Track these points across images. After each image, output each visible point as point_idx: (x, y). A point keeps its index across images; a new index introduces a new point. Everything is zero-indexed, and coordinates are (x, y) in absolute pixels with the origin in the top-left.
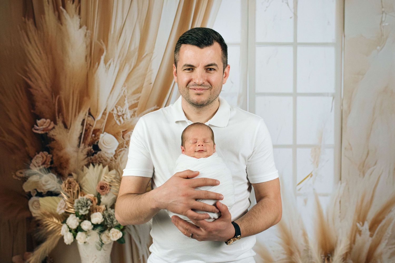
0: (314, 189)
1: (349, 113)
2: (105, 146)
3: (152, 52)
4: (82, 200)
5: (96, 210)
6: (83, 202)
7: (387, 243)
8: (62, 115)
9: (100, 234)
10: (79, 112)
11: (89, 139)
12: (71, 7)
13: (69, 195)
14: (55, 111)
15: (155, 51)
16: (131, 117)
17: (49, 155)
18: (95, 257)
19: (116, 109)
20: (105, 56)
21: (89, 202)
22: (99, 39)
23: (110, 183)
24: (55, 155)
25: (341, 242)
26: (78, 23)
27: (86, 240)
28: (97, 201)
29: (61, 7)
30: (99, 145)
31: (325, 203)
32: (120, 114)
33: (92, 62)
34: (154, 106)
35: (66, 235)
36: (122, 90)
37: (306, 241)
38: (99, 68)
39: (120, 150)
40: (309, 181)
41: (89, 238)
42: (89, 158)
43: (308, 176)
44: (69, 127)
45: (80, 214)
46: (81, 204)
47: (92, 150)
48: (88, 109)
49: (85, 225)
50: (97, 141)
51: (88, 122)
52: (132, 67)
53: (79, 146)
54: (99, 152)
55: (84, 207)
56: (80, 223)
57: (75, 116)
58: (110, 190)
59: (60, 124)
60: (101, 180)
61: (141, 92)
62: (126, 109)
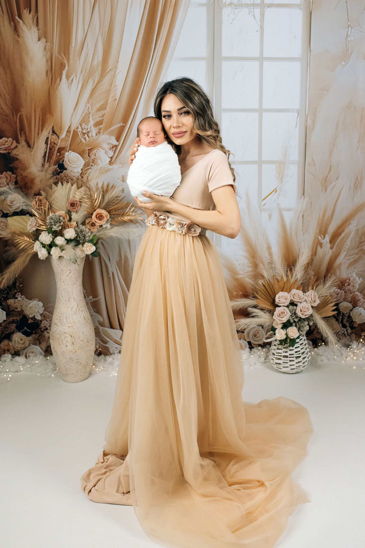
0: (278, 204)
1: (313, 129)
2: (71, 165)
3: (116, 67)
4: (55, 217)
5: (68, 226)
6: (55, 218)
7: (346, 255)
8: (25, 133)
9: (74, 249)
10: (42, 130)
11: (54, 158)
12: (28, 16)
13: (40, 212)
14: (17, 129)
15: (119, 65)
16: (96, 135)
17: (13, 175)
18: (69, 272)
19: (81, 126)
20: (67, 71)
21: (62, 218)
22: (59, 53)
23: (80, 199)
24: (19, 174)
25: (302, 254)
26: (37, 35)
27: (61, 254)
28: (68, 217)
29: (17, 18)
30: (64, 163)
31: (288, 217)
32: (85, 131)
33: (54, 77)
34: (120, 123)
35: (41, 250)
36: (86, 107)
37: (270, 254)
38: (61, 83)
39: (86, 168)
40: (274, 196)
41: (64, 252)
42: (55, 177)
43: (273, 192)
44: (32, 146)
45: (53, 230)
46: (54, 221)
47: (58, 169)
48: (52, 127)
49: (58, 240)
50: (62, 160)
51: (53, 141)
52: (96, 83)
53: (43, 165)
54: (64, 171)
55: (57, 223)
56: (53, 239)
57: (38, 134)
58: (81, 207)
59: (23, 143)
60: (71, 197)
61: (106, 109)
62: (91, 127)
